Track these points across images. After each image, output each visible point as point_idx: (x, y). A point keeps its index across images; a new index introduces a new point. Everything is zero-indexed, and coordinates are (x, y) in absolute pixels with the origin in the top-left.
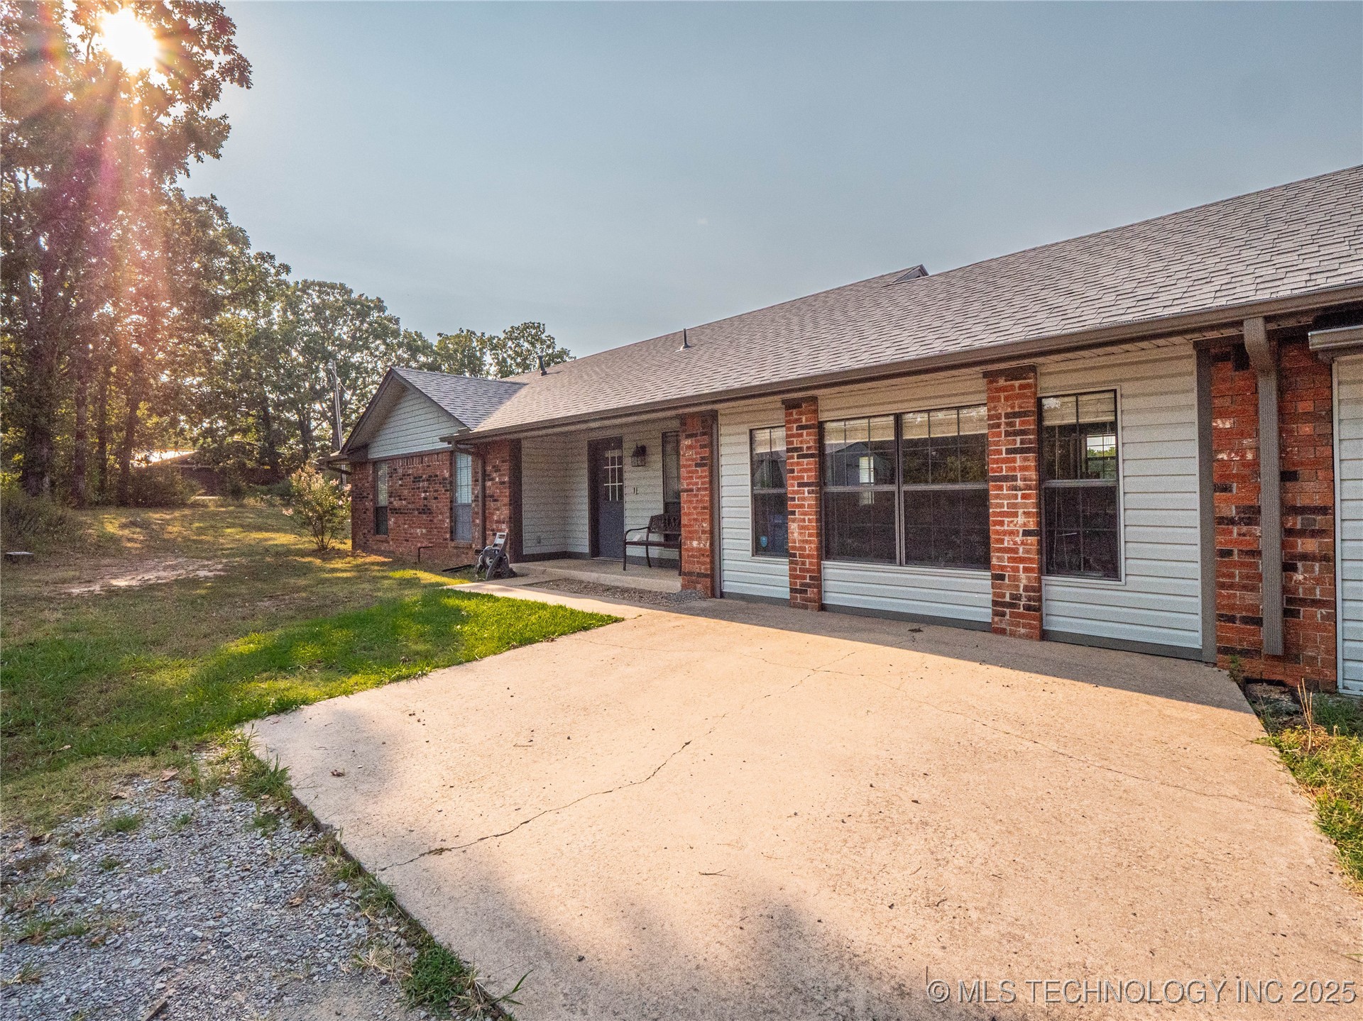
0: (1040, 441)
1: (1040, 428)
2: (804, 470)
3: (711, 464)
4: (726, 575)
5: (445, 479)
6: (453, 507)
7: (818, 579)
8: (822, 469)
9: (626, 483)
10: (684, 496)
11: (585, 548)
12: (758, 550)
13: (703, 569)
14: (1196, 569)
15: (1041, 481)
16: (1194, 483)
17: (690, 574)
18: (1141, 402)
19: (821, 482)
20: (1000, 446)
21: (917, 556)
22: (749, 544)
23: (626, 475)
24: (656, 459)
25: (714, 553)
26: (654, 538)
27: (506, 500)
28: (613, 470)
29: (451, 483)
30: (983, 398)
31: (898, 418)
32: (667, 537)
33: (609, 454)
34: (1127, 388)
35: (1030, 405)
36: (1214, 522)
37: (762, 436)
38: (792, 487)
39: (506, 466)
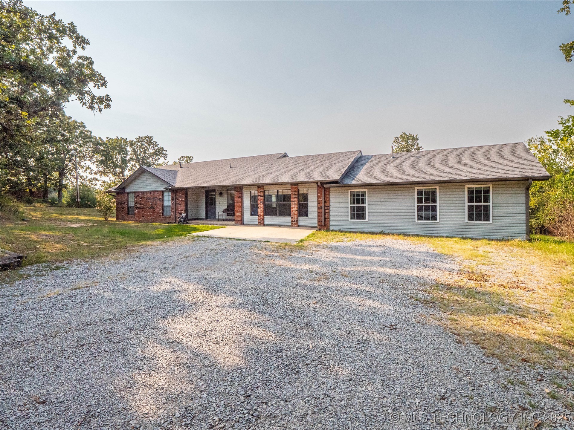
0: (298, 196)
1: (298, 194)
2: (261, 199)
3: (242, 198)
4: (245, 220)
5: (160, 199)
6: (163, 206)
7: (263, 220)
8: (264, 199)
9: (216, 201)
10: (235, 204)
11: (204, 217)
12: (252, 215)
13: (240, 219)
14: (316, 215)
15: (298, 202)
16: (316, 203)
17: (236, 220)
18: (311, 191)
19: (264, 202)
20: (293, 196)
21: (281, 215)
22: (250, 214)
23: (216, 199)
24: (225, 195)
25: (242, 216)
26: (224, 214)
27: (184, 205)
28: (212, 198)
29: (162, 200)
30: (290, 188)
31: (278, 191)
32: (228, 214)
33: (211, 193)
34: (309, 189)
35: (297, 190)
36: (318, 208)
37: (253, 192)
38: (259, 202)
39: (184, 196)
